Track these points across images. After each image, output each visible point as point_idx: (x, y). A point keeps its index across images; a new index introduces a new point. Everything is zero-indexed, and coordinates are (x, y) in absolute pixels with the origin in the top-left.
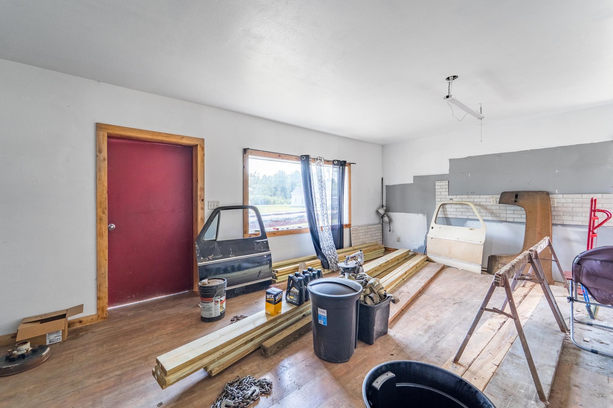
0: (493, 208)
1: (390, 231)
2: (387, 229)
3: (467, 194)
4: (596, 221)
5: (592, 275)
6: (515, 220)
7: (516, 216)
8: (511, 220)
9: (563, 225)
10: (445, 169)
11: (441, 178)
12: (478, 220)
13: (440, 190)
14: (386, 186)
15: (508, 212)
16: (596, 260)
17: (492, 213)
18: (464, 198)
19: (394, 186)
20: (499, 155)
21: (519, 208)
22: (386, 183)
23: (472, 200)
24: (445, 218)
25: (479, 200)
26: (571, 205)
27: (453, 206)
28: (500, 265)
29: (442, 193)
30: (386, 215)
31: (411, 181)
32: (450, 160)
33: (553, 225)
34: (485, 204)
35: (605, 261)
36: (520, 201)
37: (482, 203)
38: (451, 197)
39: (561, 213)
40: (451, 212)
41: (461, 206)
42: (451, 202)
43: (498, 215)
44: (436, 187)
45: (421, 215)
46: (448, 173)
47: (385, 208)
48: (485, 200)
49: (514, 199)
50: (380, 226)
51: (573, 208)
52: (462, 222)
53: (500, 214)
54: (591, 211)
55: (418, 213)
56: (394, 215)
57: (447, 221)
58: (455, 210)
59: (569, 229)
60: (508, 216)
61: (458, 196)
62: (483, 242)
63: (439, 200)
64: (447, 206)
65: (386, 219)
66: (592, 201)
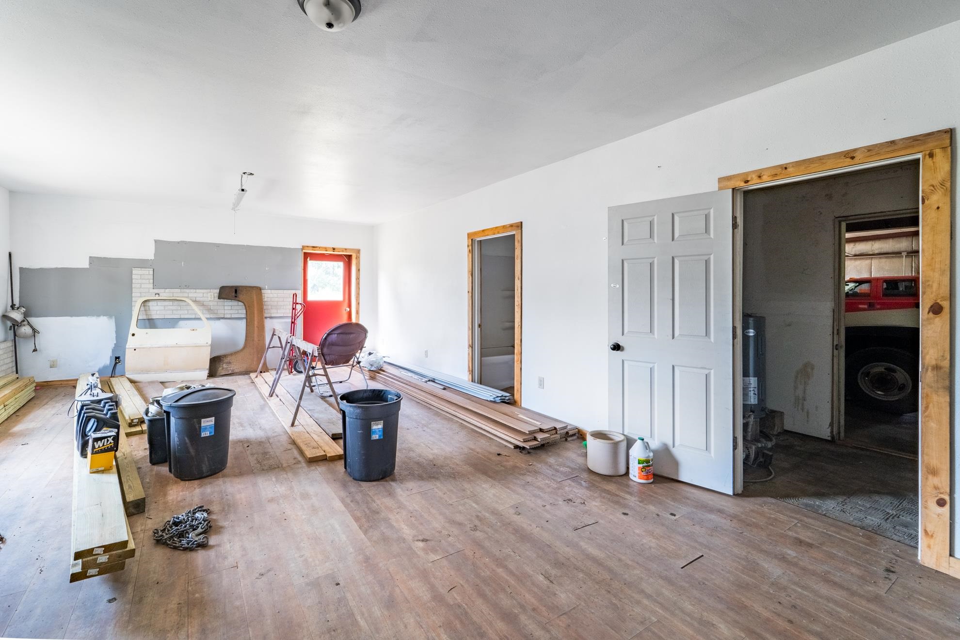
0: (211, 304)
1: (35, 350)
2: (25, 348)
3: (180, 287)
4: (296, 311)
6: (233, 317)
7: (233, 312)
8: (229, 316)
9: (271, 318)
10: (149, 253)
11: (142, 264)
12: (199, 319)
13: (140, 281)
14: (21, 269)
15: (226, 308)
17: (209, 310)
18: (177, 293)
19: (41, 269)
20: (218, 246)
21: (240, 303)
22: (17, 264)
23: (186, 295)
24: (147, 322)
25: (195, 295)
26: (276, 299)
27: (159, 303)
28: (224, 365)
29: (143, 286)
30: (26, 323)
31: (85, 264)
32: (156, 241)
33: (266, 318)
34: (201, 299)
36: (241, 296)
37: (198, 299)
38: (156, 291)
39: (270, 307)
40: (157, 311)
41: (171, 303)
42: (157, 297)
43: (216, 312)
44: (134, 277)
45: (104, 320)
46: (153, 258)
47: (23, 310)
48: (201, 295)
49: (234, 294)
50: (10, 344)
51: (277, 302)
52: (172, 323)
53: (217, 310)
54: (293, 303)
55: (99, 316)
56: (37, 322)
57: (150, 323)
58: (162, 308)
59: (275, 321)
60: (226, 312)
61: (167, 290)
62: (210, 343)
63: (139, 295)
64: (151, 304)
65: (25, 330)
66: (294, 295)
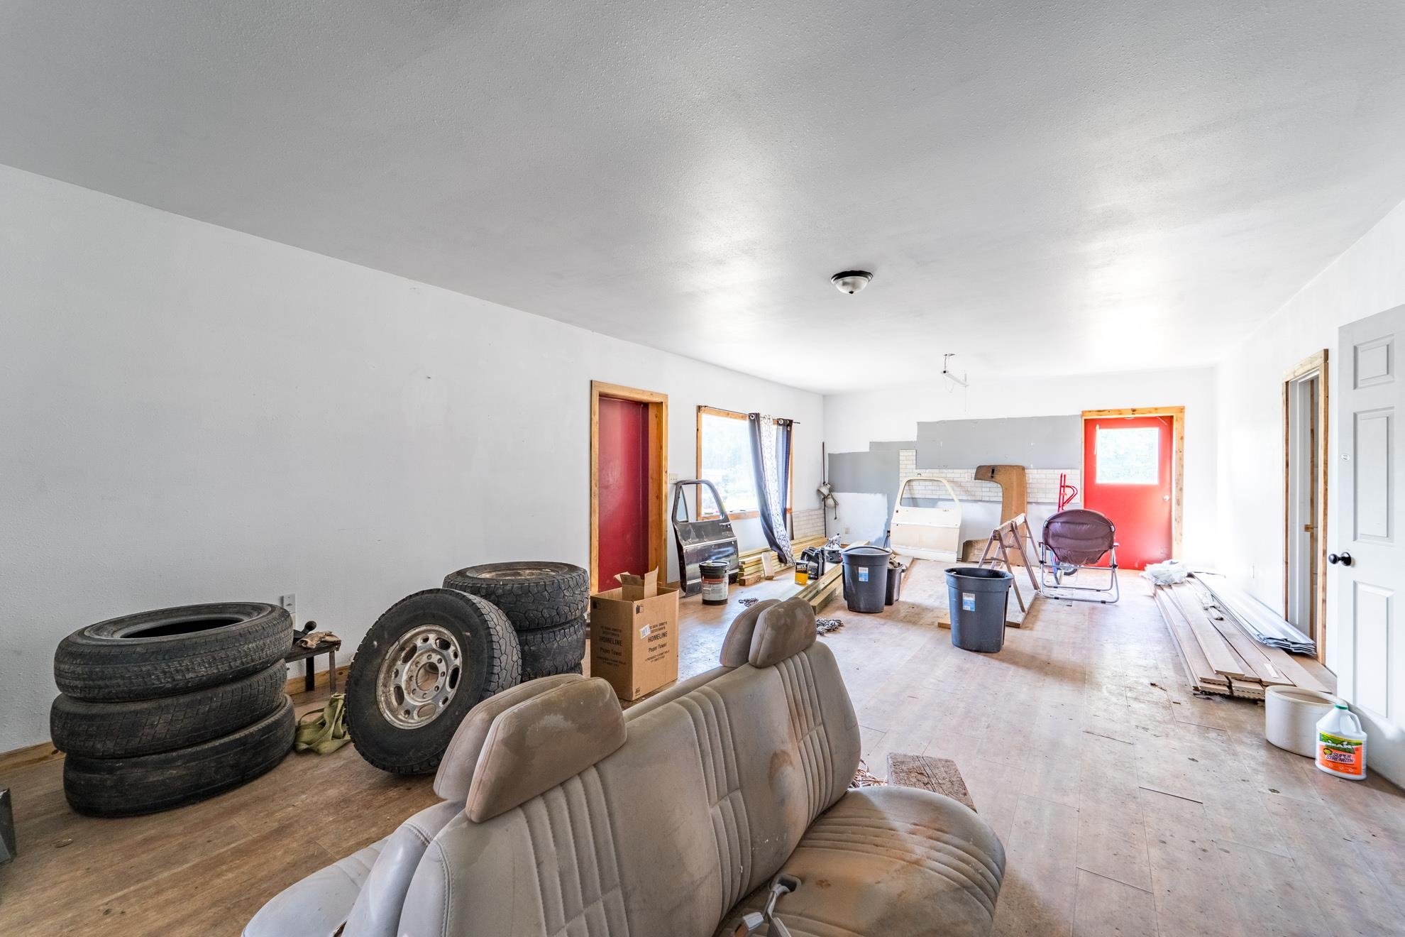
0: (968, 484)
1: (836, 518)
2: (831, 516)
3: (939, 468)
4: (1065, 497)
5: (1056, 536)
6: (991, 500)
7: (992, 494)
8: (987, 499)
9: (1037, 503)
10: (912, 436)
11: (907, 446)
12: (953, 500)
13: (906, 462)
14: (829, 454)
15: (984, 489)
16: (1058, 522)
17: (967, 492)
18: (935, 473)
19: (840, 455)
20: (975, 422)
21: (995, 485)
22: (828, 451)
23: (944, 475)
24: (911, 500)
25: (953, 475)
26: (1044, 481)
27: (921, 483)
28: (976, 551)
29: (908, 467)
30: (830, 496)
31: (866, 449)
32: (918, 423)
33: (1028, 503)
34: (959, 480)
35: (1064, 522)
36: (997, 477)
37: (955, 480)
38: (919, 471)
39: (1036, 490)
40: (920, 491)
41: (931, 483)
42: (919, 477)
43: (973, 493)
44: (901, 458)
45: (879, 496)
46: (916, 440)
47: (829, 486)
48: (958, 475)
49: (990, 474)
50: (822, 512)
51: (1046, 484)
52: (932, 503)
53: (975, 492)
54: (1061, 486)
55: (876, 493)
56: (837, 495)
57: (914, 502)
58: (923, 488)
59: (1043, 507)
60: (984, 494)
61: (928, 471)
62: (959, 525)
63: (905, 475)
64: (914, 483)
65: (830, 502)
66: (1061, 476)
